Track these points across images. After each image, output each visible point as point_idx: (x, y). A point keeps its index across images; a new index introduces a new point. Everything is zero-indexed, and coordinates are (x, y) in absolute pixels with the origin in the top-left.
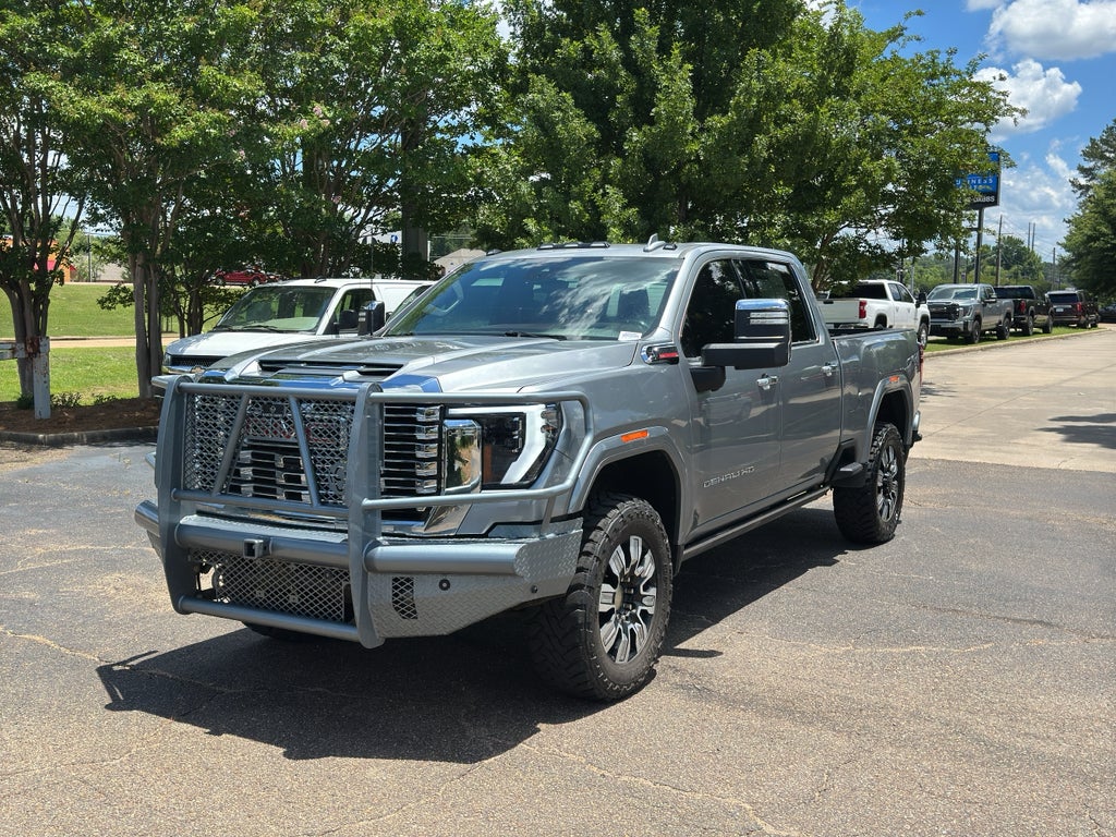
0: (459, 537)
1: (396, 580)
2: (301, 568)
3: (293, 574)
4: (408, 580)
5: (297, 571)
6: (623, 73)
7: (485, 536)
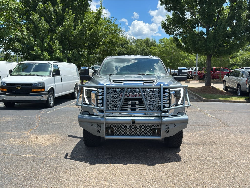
0: (173, 116)
1: (166, 125)
2: (141, 125)
3: (138, 127)
4: (168, 125)
5: (139, 126)
6: (53, 14)
7: (177, 115)
